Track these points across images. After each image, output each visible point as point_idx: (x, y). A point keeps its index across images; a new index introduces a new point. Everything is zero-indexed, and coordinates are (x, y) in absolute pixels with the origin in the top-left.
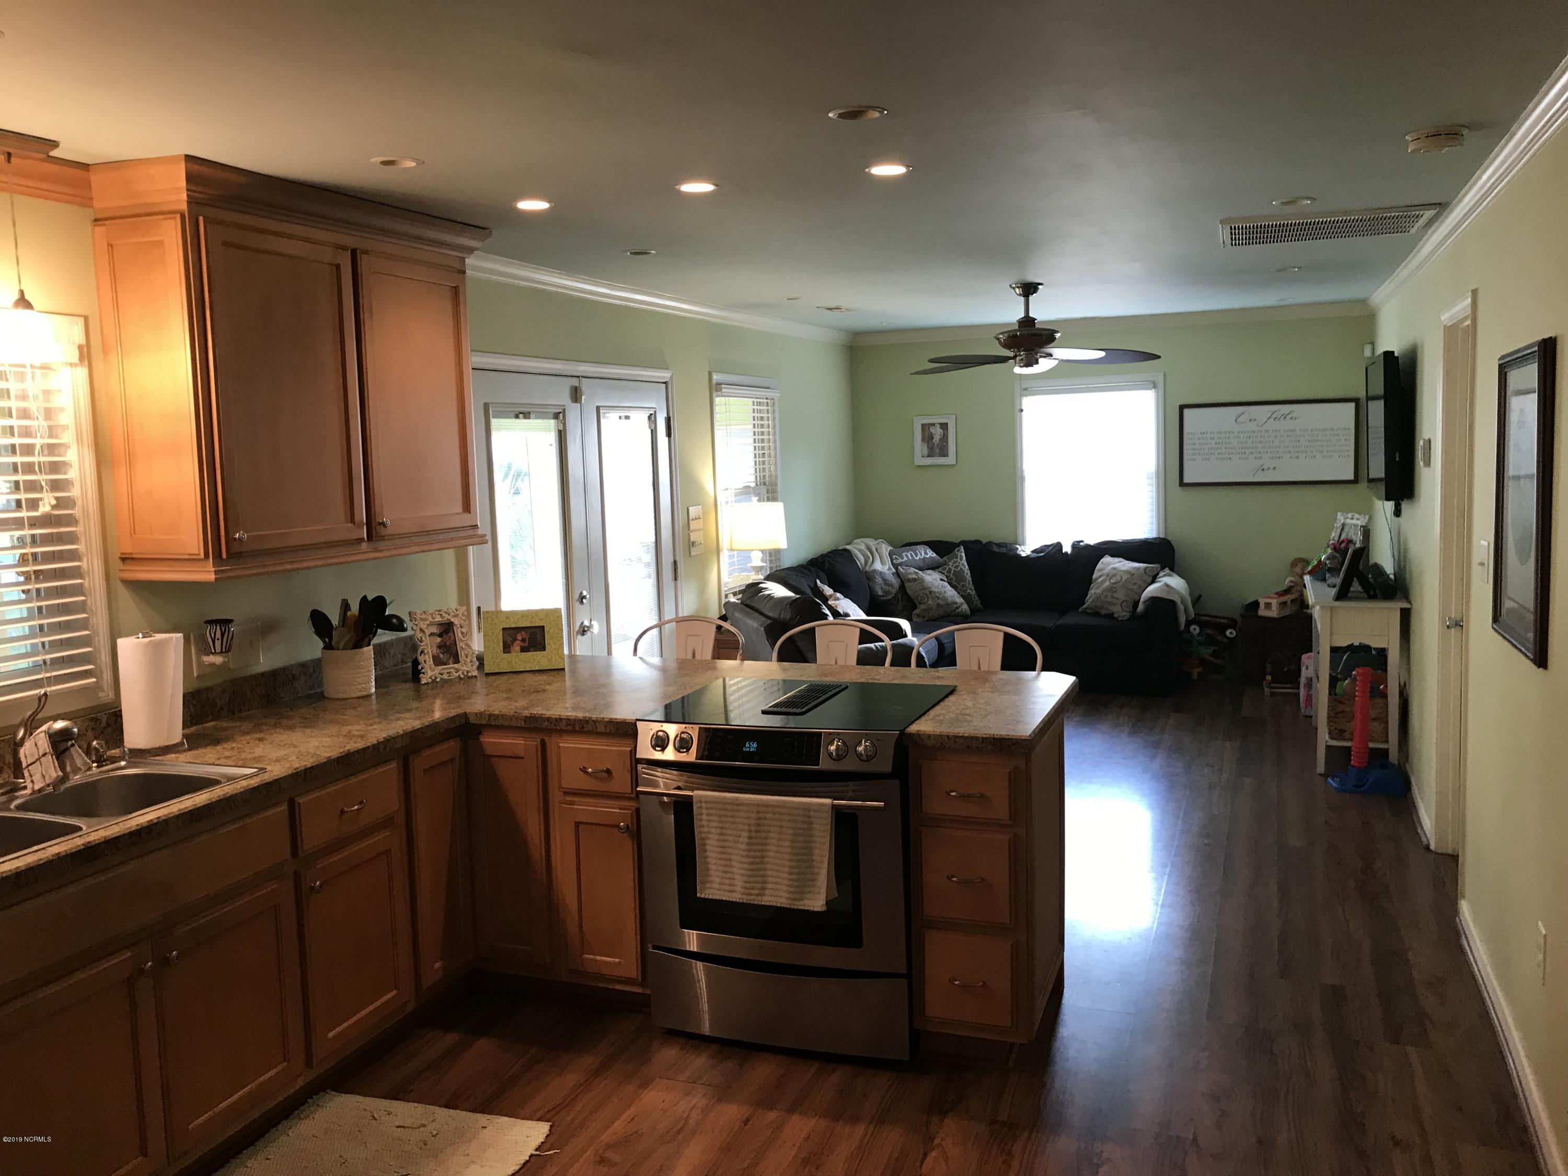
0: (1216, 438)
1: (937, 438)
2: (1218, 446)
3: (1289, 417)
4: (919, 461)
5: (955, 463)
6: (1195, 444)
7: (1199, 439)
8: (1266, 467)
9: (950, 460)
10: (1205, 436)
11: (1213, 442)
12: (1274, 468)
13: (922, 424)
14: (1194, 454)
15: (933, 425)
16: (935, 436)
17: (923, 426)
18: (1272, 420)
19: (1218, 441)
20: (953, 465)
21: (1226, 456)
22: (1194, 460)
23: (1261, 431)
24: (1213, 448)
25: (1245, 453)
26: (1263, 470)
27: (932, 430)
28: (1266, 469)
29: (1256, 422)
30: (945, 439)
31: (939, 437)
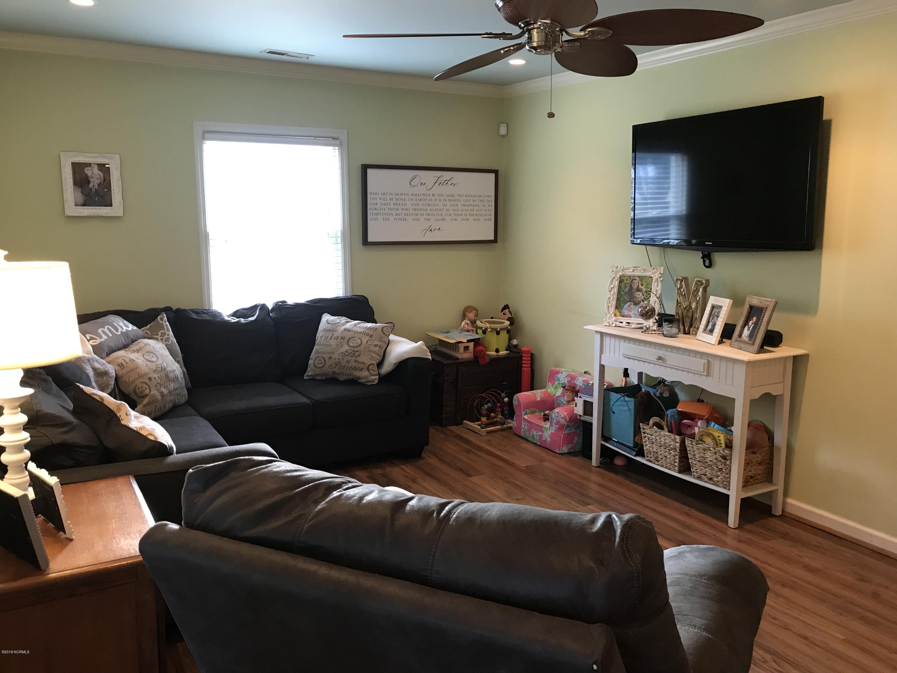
0: (394, 199)
1: (94, 183)
2: (396, 207)
3: (450, 183)
4: (73, 210)
5: (122, 215)
6: (377, 204)
7: (380, 199)
8: (433, 228)
9: (116, 210)
10: (385, 197)
11: (392, 203)
12: (439, 229)
13: (73, 163)
14: (376, 214)
15: (89, 165)
16: (91, 180)
17: (75, 166)
18: (437, 184)
19: (396, 202)
20: (119, 217)
21: (403, 217)
22: (376, 219)
23: (429, 195)
24: (392, 209)
25: (417, 214)
26: (431, 230)
27: (88, 171)
28: (432, 230)
29: (425, 186)
30: (106, 183)
31: (98, 181)
